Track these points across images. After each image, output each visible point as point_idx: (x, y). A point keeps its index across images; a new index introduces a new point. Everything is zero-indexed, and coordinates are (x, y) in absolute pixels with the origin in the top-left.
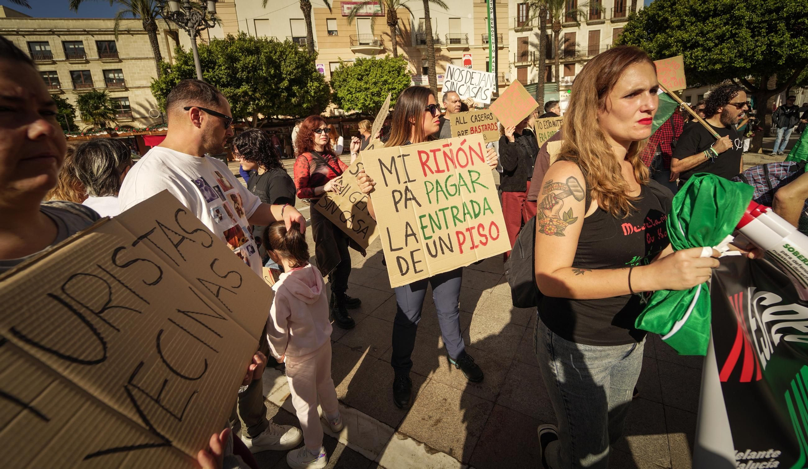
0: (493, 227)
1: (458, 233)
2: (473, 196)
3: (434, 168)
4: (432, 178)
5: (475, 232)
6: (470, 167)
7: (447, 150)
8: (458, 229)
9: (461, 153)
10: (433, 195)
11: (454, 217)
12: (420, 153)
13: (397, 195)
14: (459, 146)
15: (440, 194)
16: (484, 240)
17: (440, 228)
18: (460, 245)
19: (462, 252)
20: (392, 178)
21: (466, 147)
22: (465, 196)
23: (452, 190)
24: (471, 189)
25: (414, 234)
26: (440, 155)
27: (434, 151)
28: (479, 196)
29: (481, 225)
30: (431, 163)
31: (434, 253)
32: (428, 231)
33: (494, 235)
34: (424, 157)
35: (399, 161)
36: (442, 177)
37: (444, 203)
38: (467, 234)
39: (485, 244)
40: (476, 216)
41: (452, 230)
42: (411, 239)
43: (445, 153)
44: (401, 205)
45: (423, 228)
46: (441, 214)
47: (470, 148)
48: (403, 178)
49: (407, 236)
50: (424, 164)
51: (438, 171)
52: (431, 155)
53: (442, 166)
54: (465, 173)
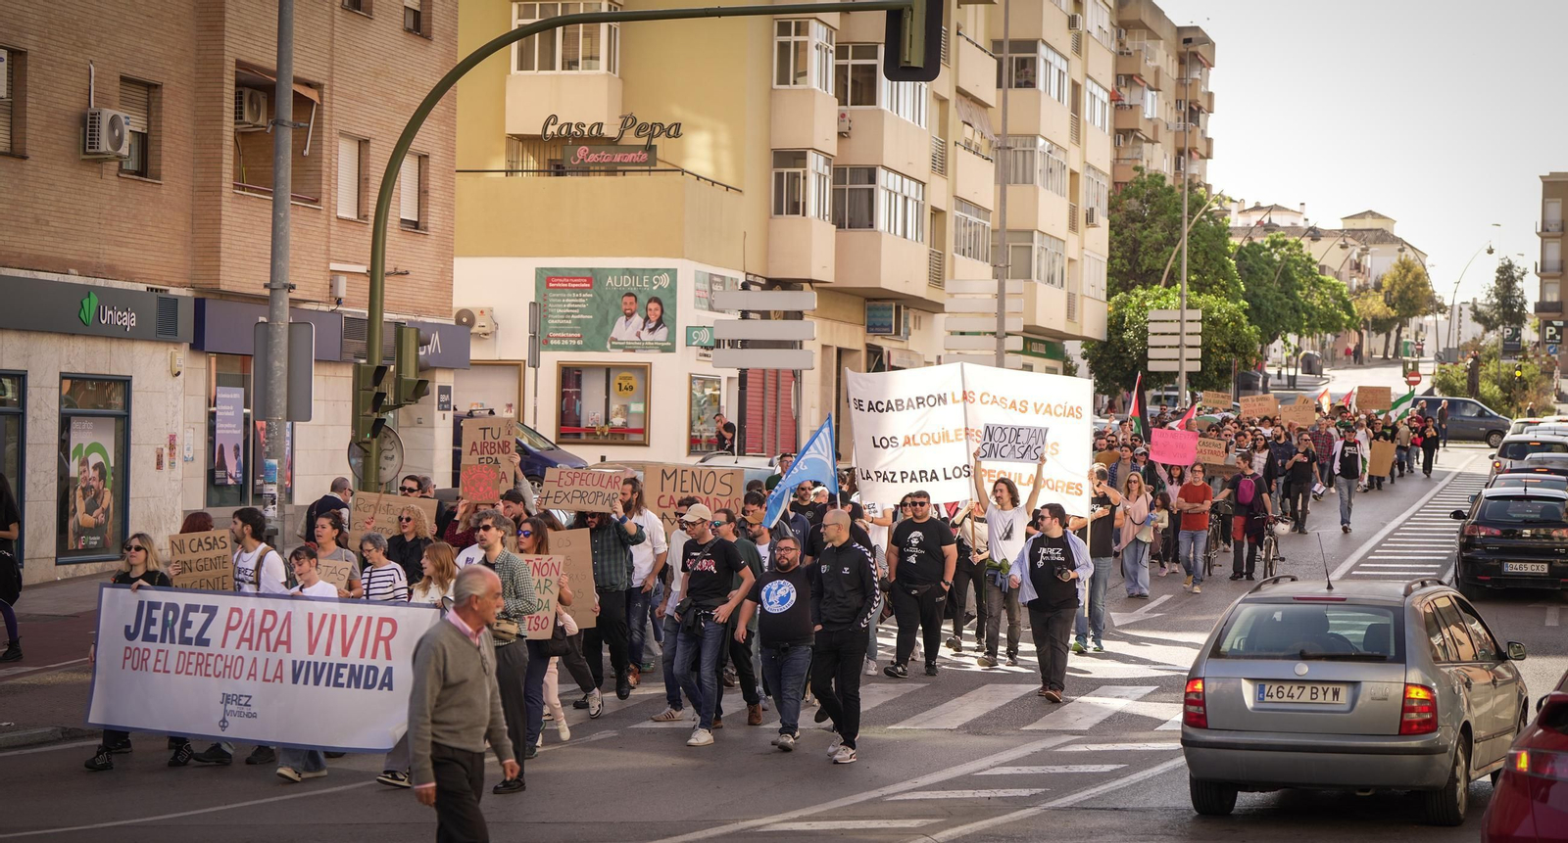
6: (547, 577)
7: (538, 562)
16: (536, 627)
21: (550, 563)
29: (538, 617)
39: (535, 630)
43: (535, 564)
54: (543, 579)
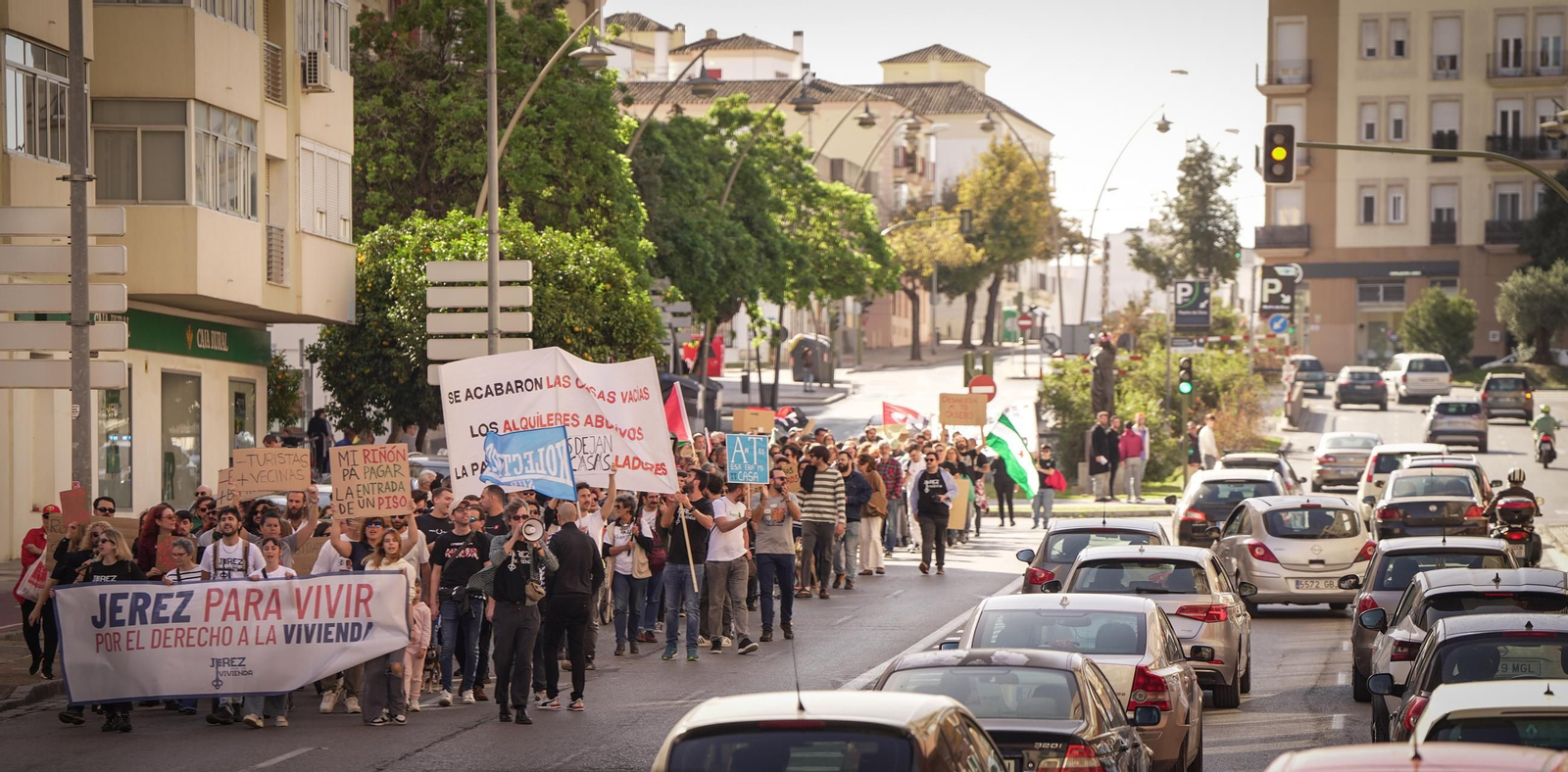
1: (379, 498)
2: (394, 479)
3: (372, 459)
4: (370, 465)
5: (391, 499)
8: (380, 496)
9: (391, 453)
10: (368, 475)
11: (379, 489)
12: (364, 451)
13: (346, 473)
14: (391, 448)
15: (373, 475)
16: (395, 504)
17: (369, 493)
18: (380, 505)
19: (380, 508)
20: (344, 463)
22: (389, 478)
23: (381, 474)
24: (393, 475)
25: (352, 495)
26: (377, 453)
27: (374, 450)
28: (396, 481)
29: (395, 496)
30: (371, 457)
31: (362, 506)
32: (361, 494)
34: (367, 453)
35: (350, 454)
36: (376, 466)
37: (374, 480)
38: (386, 500)
40: (393, 490)
41: (376, 496)
42: (349, 496)
43: (380, 452)
44: (347, 477)
45: (358, 492)
46: (371, 486)
47: (398, 451)
48: (351, 463)
49: (347, 494)
50: (365, 457)
51: (374, 462)
52: (372, 452)
53: (377, 459)
54: (391, 465)
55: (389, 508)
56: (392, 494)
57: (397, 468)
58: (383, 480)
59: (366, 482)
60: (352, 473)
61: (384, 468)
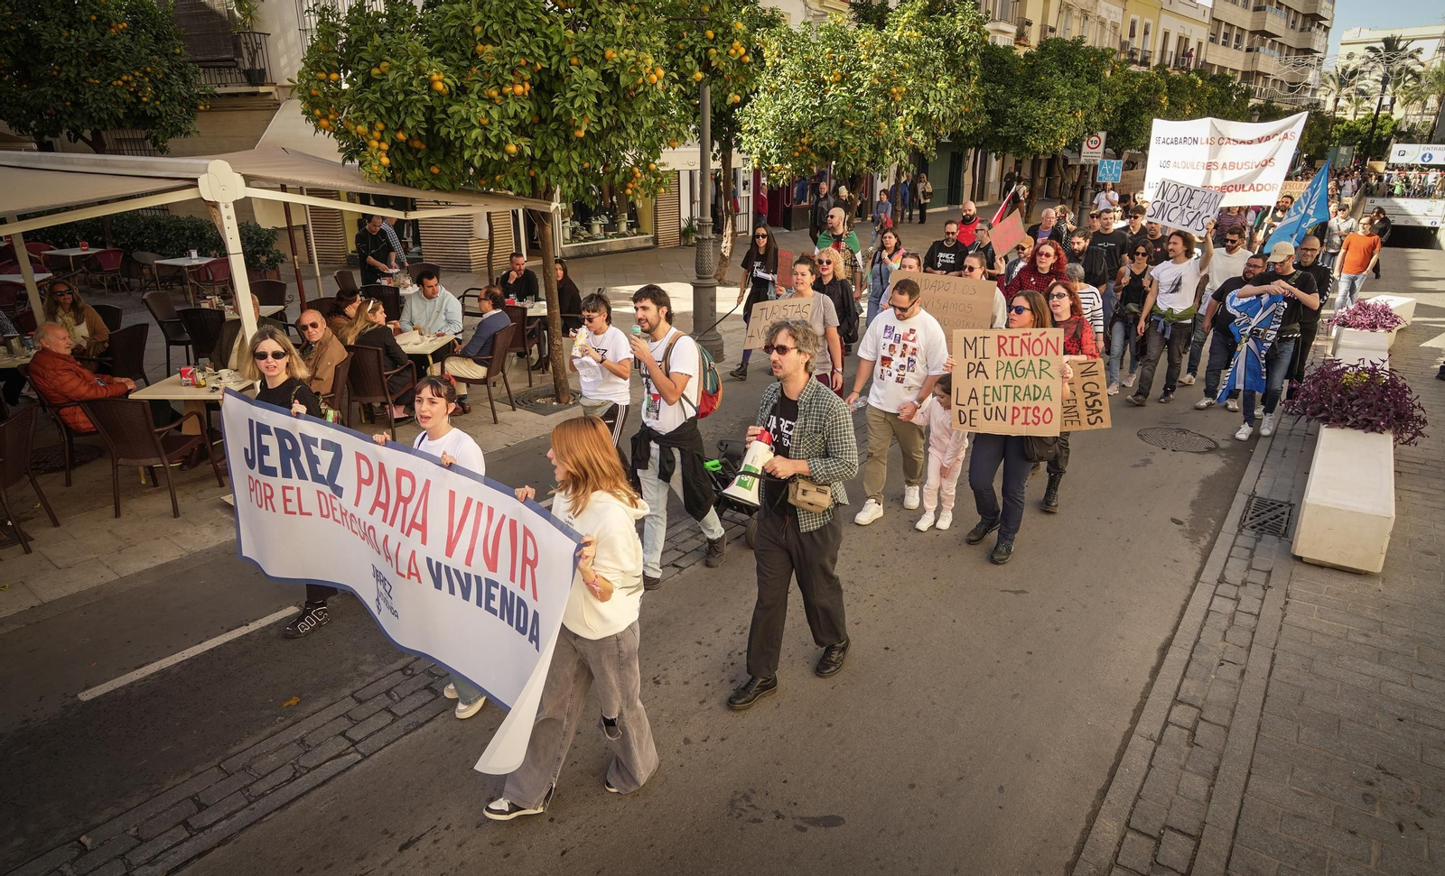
0: (1048, 413)
1: (1014, 408)
2: (1037, 382)
3: (1009, 351)
4: (1005, 359)
5: (1030, 412)
6: (1043, 357)
7: (1026, 339)
8: (1015, 405)
9: (1038, 343)
10: (1001, 373)
11: (1015, 395)
12: (999, 337)
13: (971, 367)
14: (1038, 337)
15: (1009, 374)
16: (1036, 420)
17: (1000, 400)
18: (1014, 418)
19: (1013, 423)
20: (970, 353)
21: (1044, 339)
22: (1030, 380)
23: (1020, 372)
24: (1038, 376)
25: (976, 398)
26: (1017, 342)
27: (1013, 338)
28: (1042, 384)
29: (1037, 408)
30: (1008, 348)
31: (988, 417)
32: (989, 400)
33: (1047, 420)
34: (1002, 341)
35: (980, 342)
36: (1013, 361)
37: (1009, 380)
38: (1023, 412)
39: (1036, 424)
40: (1035, 399)
41: (1010, 404)
42: (973, 401)
43: (1022, 340)
44: (972, 374)
45: (985, 395)
46: (1004, 389)
47: (1048, 340)
48: (980, 354)
49: (971, 398)
50: (1000, 347)
51: (1012, 354)
52: (1009, 340)
53: (1017, 351)
54: (1036, 361)
55: (1026, 423)
56: (1033, 404)
57: (1045, 365)
58: (1022, 382)
59: (997, 383)
60: (979, 369)
61: (1025, 365)
